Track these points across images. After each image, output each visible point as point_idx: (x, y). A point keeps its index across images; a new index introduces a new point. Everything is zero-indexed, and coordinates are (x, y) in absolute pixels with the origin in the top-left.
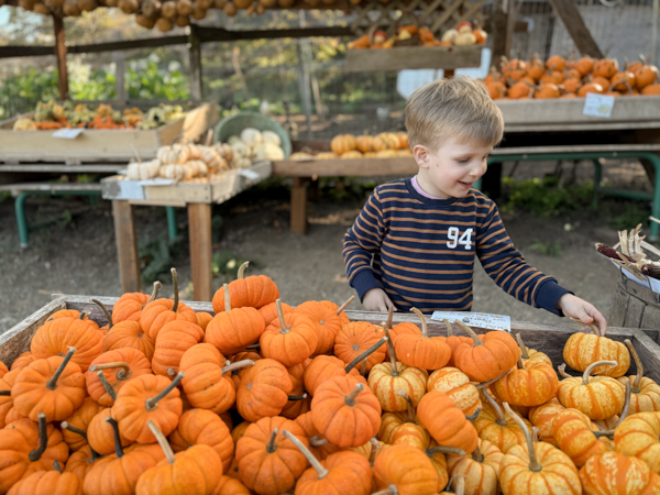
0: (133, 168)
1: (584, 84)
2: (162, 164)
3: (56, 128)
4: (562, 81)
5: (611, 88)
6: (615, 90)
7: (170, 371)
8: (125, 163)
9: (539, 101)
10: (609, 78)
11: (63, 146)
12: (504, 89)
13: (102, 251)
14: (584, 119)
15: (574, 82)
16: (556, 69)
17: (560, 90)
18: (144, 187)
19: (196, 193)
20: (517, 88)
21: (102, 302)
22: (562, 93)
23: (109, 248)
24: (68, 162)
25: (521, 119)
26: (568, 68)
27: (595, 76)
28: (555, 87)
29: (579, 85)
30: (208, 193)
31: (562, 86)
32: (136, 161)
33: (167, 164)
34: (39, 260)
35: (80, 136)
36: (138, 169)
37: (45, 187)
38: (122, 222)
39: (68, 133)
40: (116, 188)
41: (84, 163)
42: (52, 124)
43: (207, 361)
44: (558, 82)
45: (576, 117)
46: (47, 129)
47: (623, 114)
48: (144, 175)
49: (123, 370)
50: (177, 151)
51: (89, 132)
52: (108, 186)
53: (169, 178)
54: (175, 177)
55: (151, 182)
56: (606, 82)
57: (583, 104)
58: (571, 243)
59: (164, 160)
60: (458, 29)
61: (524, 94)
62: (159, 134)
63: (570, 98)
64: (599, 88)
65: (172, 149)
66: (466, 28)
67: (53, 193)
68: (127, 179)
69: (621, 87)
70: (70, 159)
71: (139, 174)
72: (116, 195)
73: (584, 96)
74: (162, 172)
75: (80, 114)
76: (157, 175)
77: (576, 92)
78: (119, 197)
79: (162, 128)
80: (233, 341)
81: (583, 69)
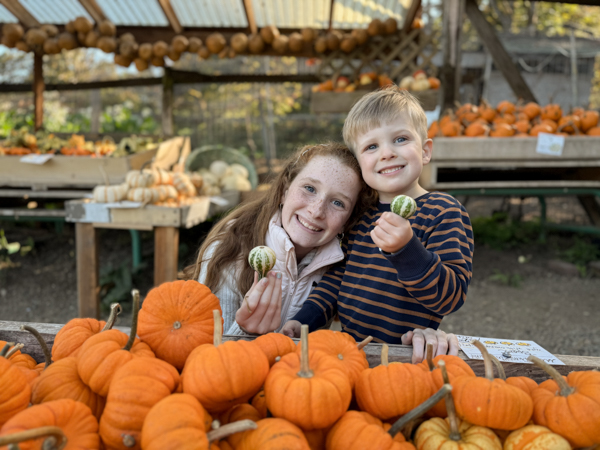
0: (99, 192)
1: (533, 126)
2: (131, 187)
3: (25, 154)
4: (514, 122)
5: (559, 130)
6: (563, 131)
7: (127, 440)
8: (89, 189)
9: (494, 139)
10: (556, 120)
12: (461, 128)
13: (62, 278)
15: (524, 124)
16: (507, 112)
17: (513, 129)
18: (110, 210)
19: (164, 217)
20: (473, 128)
21: (40, 330)
22: (515, 132)
24: (34, 188)
25: (479, 155)
26: (518, 112)
27: (543, 119)
28: (508, 127)
29: (529, 126)
30: (176, 216)
31: (515, 126)
32: (103, 184)
33: (136, 187)
35: (49, 162)
36: (105, 192)
37: (9, 212)
38: (85, 248)
39: (38, 159)
40: (81, 211)
41: (51, 189)
42: (20, 150)
43: (186, 425)
44: (510, 123)
45: (530, 154)
46: (16, 154)
47: (573, 153)
48: (110, 197)
49: (52, 439)
50: (146, 176)
51: (59, 159)
52: (72, 208)
53: (137, 202)
54: (143, 200)
55: (118, 205)
56: (554, 124)
57: (535, 143)
58: (528, 275)
59: (133, 183)
60: (414, 77)
61: (481, 133)
62: (129, 161)
63: (523, 137)
64: (549, 128)
65: (141, 173)
66: (421, 75)
67: (17, 218)
68: (93, 202)
69: (568, 129)
70: (37, 184)
71: (106, 196)
72: (80, 217)
73: (536, 135)
74: (130, 195)
75: (48, 142)
76: (125, 198)
77: (528, 132)
78: (83, 220)
79: (132, 157)
81: (531, 113)
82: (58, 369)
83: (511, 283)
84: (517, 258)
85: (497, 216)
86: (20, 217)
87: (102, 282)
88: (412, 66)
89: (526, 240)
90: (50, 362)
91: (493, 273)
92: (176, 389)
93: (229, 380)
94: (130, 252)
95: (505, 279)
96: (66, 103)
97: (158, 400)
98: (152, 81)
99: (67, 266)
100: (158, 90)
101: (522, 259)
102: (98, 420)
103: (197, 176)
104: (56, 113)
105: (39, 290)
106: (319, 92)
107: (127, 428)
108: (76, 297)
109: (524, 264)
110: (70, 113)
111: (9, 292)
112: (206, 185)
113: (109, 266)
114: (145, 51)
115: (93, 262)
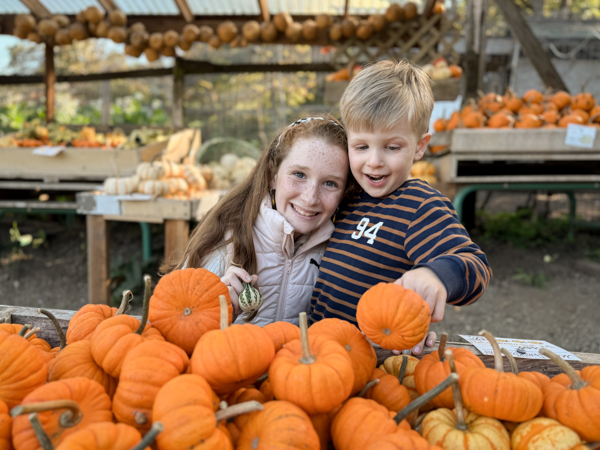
0: (110, 184)
1: (562, 116)
2: (141, 180)
3: (37, 146)
4: (542, 112)
5: (590, 121)
6: (595, 122)
7: (139, 418)
8: (100, 182)
9: (520, 130)
10: (588, 110)
11: (43, 164)
12: (484, 119)
13: (73, 271)
14: (567, 149)
15: (553, 114)
16: (534, 102)
17: (540, 120)
18: (120, 202)
19: (174, 209)
20: (496, 119)
21: (57, 317)
22: (543, 123)
23: (81, 268)
24: (46, 180)
25: (503, 147)
26: (546, 102)
27: (574, 109)
28: (535, 118)
29: (558, 117)
30: (187, 209)
31: (542, 117)
32: (114, 176)
33: (147, 179)
34: (9, 279)
35: (61, 155)
36: (116, 184)
37: (21, 204)
38: (96, 240)
39: (50, 151)
40: (92, 203)
41: (62, 181)
42: (33, 142)
43: (195, 402)
44: (537, 113)
45: (558, 146)
46: (28, 146)
48: (121, 189)
49: (69, 413)
50: (157, 168)
51: (70, 151)
52: (84, 200)
53: (148, 194)
54: (154, 193)
55: (128, 197)
56: (585, 115)
57: (564, 135)
58: (554, 275)
59: (144, 176)
60: (434, 65)
61: (505, 124)
62: (139, 154)
63: (551, 128)
64: (580, 119)
65: (152, 165)
66: (442, 63)
67: (29, 211)
68: (104, 194)
70: (49, 176)
71: (117, 189)
72: (91, 209)
73: (565, 126)
74: (141, 188)
75: (59, 134)
76: (135, 191)
77: (557, 123)
78: (94, 212)
79: (142, 149)
80: (230, 373)
81: (560, 103)
82: (72, 351)
83: (534, 283)
84: (542, 258)
85: (522, 212)
86: (33, 209)
87: (112, 275)
88: (432, 53)
89: (553, 238)
90: (65, 345)
91: (516, 273)
92: (185, 370)
93: (236, 361)
94: (140, 246)
95: (528, 278)
96: (76, 95)
97: (168, 380)
98: (162, 72)
99: (78, 258)
100: (169, 81)
101: (547, 259)
102: (112, 399)
103: (207, 169)
104: (67, 105)
105: (50, 282)
106: (333, 81)
107: (139, 406)
108: (86, 291)
109: (551, 263)
110: (81, 105)
111: (22, 284)
112: (217, 178)
113: (120, 260)
114: (156, 40)
115: (104, 254)
